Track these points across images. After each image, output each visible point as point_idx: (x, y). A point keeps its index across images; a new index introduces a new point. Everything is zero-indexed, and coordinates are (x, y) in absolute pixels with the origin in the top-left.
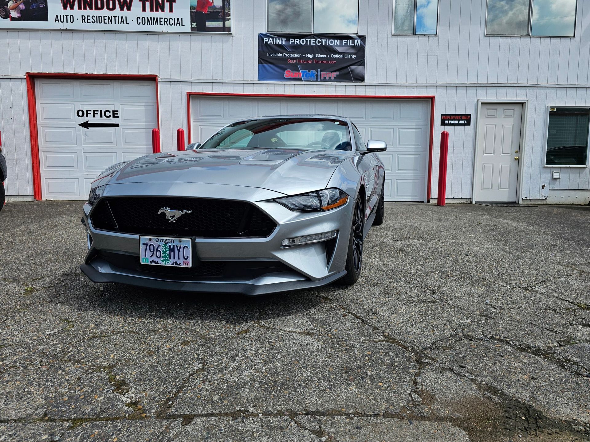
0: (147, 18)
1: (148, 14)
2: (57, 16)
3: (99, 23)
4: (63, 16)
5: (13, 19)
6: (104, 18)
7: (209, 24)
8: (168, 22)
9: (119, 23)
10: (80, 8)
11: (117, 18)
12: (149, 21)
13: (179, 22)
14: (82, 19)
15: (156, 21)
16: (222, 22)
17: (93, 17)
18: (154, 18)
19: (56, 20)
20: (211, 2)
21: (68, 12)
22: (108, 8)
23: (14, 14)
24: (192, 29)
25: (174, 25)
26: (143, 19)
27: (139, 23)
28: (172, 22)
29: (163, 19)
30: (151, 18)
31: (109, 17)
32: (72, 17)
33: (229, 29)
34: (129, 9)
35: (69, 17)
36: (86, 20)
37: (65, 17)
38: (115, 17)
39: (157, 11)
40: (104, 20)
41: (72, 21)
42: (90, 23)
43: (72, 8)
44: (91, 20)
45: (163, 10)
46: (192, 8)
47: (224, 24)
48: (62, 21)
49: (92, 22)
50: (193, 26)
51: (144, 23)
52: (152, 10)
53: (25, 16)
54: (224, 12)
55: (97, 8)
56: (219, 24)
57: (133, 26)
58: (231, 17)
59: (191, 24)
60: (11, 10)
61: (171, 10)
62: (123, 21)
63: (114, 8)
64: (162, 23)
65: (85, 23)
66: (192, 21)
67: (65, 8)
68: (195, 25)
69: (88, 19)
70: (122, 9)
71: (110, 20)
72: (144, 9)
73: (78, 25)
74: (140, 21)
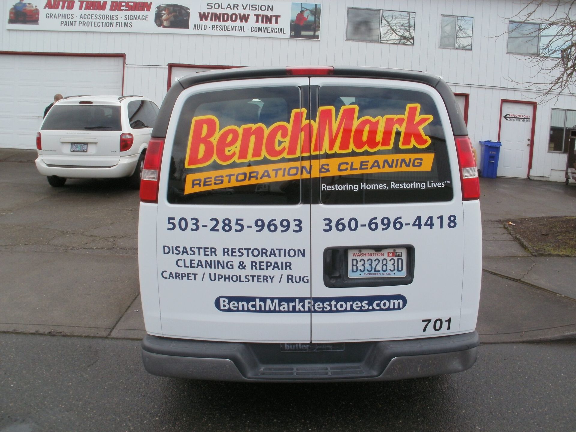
0: (259, 28)
1: (260, 25)
2: (195, 25)
3: (224, 30)
4: (199, 25)
5: (164, 27)
6: (228, 27)
7: (303, 33)
8: (274, 31)
9: (238, 31)
10: (211, 20)
11: (237, 27)
12: (260, 30)
13: (282, 31)
14: (213, 28)
15: (265, 30)
16: (313, 32)
17: (220, 26)
18: (264, 28)
19: (194, 28)
20: (306, 18)
21: (204, 22)
22: (232, 20)
23: (165, 23)
24: (291, 36)
25: (278, 33)
26: (256, 28)
27: (252, 31)
28: (276, 30)
29: (270, 28)
30: (261, 28)
31: (231, 26)
32: (205, 26)
33: (318, 37)
34: (246, 21)
35: (203, 26)
36: (215, 28)
37: (201, 26)
38: (236, 26)
39: (266, 23)
40: (228, 28)
41: (205, 29)
42: (218, 30)
43: (206, 20)
44: (219, 28)
45: (271, 22)
46: (292, 21)
47: (315, 33)
48: (198, 28)
49: (219, 30)
50: (291, 34)
51: (256, 31)
52: (262, 22)
53: (173, 25)
54: (315, 25)
55: (224, 20)
56: (311, 33)
57: (248, 33)
58: (320, 29)
59: (290, 33)
60: (164, 21)
61: (277, 22)
62: (241, 29)
63: (236, 20)
64: (269, 31)
65: (214, 30)
66: (291, 30)
67: (201, 19)
68: (293, 33)
69: (216, 28)
70: (241, 21)
71: (232, 28)
72: (257, 21)
73: (209, 31)
74: (253, 29)
